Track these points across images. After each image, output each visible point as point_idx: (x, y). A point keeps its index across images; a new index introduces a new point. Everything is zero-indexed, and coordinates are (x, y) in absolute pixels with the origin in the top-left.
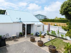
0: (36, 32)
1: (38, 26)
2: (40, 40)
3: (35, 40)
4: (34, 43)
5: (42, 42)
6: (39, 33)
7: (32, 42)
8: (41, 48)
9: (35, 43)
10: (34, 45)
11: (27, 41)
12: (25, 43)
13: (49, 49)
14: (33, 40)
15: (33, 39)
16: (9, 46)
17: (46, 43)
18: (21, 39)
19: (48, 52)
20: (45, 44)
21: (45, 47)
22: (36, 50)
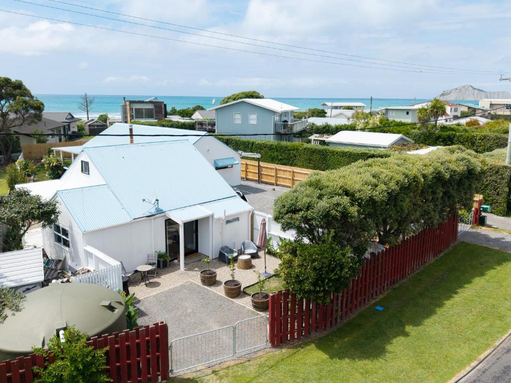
0: (221, 246)
1: (228, 222)
2: (231, 278)
3: (218, 278)
4: (213, 289)
5: (237, 284)
6: (232, 251)
7: (206, 287)
8: (235, 300)
9: (218, 288)
10: (215, 294)
11: (192, 283)
12: (185, 291)
13: (253, 301)
14: (210, 280)
15: (211, 278)
16: (139, 301)
17: (251, 287)
18: (167, 275)
19: (252, 308)
20: (248, 291)
21: (244, 299)
22: (220, 306)
